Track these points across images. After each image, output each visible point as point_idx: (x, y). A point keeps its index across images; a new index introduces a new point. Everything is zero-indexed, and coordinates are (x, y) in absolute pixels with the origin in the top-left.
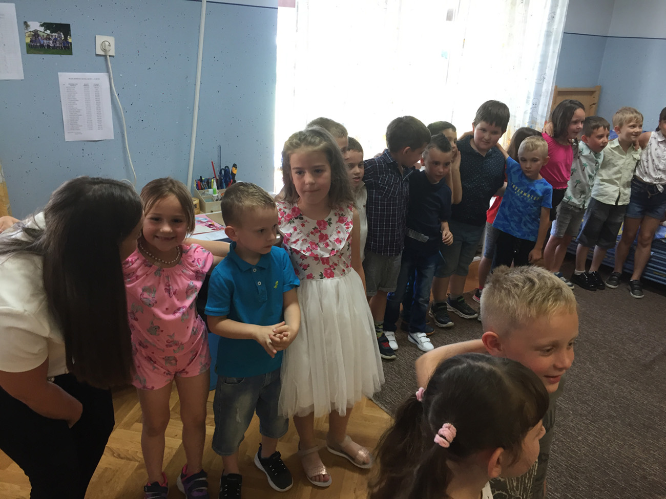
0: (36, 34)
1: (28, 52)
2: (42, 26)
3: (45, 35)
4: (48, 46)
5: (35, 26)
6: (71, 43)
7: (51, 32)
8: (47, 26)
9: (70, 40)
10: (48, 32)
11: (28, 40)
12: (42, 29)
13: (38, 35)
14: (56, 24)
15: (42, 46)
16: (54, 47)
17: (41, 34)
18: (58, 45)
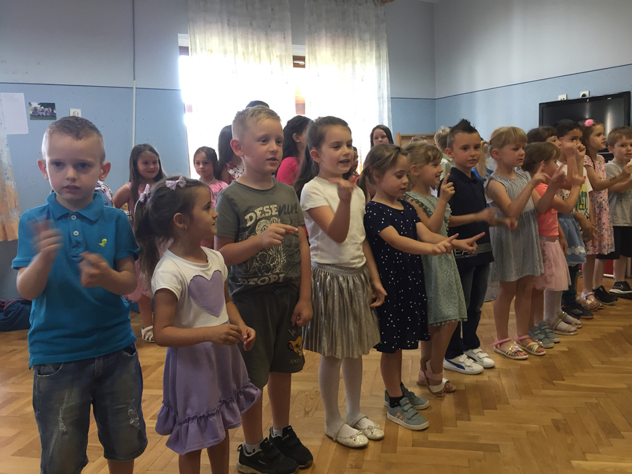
0: (35, 109)
1: (31, 119)
2: (39, 104)
3: (41, 110)
4: (43, 115)
5: (35, 105)
6: (55, 114)
7: (44, 108)
8: (42, 104)
9: (55, 112)
10: (42, 108)
11: (31, 112)
12: (39, 106)
13: (37, 110)
14: (47, 104)
15: (39, 115)
16: (46, 116)
17: (38, 109)
18: (48, 114)
